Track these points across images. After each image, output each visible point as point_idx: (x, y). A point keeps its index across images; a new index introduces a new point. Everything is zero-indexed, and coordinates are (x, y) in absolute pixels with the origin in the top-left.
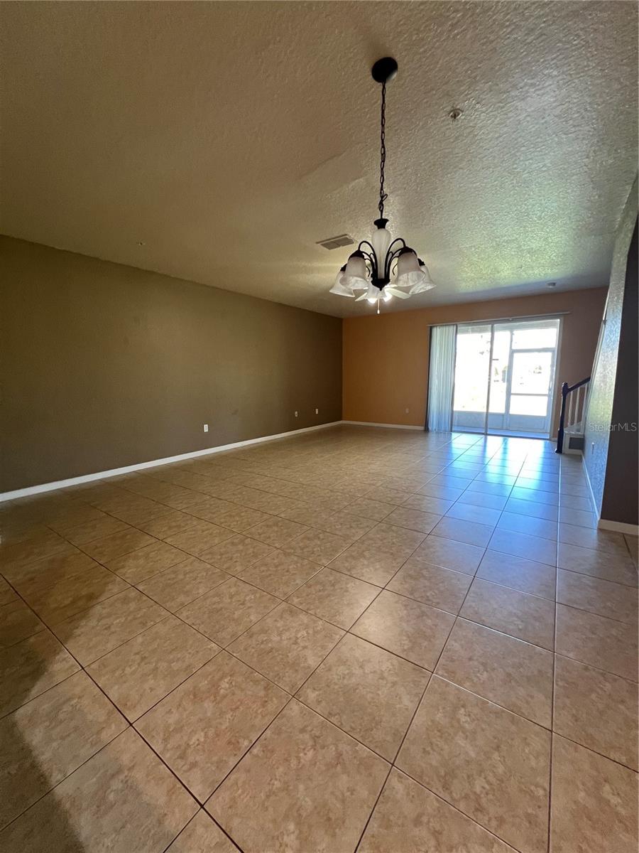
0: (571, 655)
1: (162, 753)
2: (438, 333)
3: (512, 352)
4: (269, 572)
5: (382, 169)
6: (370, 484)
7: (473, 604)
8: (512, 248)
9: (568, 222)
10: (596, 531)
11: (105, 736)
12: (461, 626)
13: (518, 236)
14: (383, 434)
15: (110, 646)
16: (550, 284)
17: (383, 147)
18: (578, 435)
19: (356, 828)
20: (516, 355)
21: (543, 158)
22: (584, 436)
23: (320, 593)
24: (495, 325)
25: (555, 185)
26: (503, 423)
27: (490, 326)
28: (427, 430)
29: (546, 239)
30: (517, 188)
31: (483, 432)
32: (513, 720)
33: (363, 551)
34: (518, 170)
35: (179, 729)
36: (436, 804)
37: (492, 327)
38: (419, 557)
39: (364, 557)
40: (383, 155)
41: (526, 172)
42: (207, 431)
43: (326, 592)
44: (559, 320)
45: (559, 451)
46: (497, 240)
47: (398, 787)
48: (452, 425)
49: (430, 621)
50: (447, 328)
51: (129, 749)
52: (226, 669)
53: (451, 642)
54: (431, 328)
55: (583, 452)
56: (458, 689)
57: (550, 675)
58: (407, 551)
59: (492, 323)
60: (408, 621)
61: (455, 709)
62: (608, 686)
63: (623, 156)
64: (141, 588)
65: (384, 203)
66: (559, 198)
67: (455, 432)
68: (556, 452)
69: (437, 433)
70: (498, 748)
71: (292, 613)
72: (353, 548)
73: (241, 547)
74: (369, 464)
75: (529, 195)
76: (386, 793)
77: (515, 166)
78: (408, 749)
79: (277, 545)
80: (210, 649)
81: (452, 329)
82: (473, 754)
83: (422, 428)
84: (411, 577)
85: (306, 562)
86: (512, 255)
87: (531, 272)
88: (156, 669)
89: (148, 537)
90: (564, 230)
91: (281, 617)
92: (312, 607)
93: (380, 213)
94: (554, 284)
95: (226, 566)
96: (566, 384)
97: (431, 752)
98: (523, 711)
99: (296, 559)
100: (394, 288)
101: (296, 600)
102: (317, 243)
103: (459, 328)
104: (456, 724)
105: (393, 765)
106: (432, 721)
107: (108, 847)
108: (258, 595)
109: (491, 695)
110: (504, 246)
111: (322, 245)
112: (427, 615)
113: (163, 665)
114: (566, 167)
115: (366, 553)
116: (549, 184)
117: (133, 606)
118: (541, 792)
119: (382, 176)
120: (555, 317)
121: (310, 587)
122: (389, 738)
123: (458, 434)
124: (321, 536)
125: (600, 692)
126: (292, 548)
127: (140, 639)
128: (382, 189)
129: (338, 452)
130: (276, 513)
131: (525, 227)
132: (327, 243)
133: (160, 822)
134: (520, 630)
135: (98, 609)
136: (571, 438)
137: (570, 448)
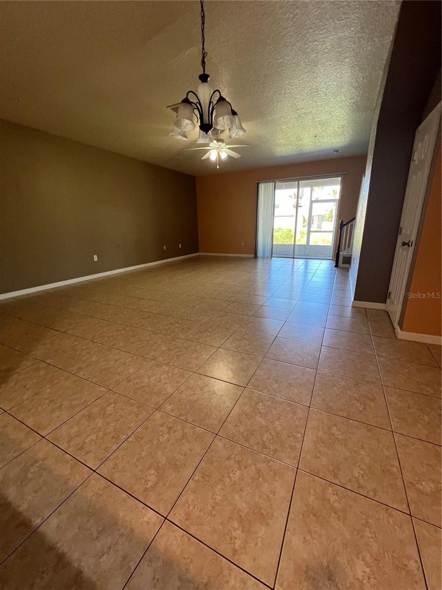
0: (326, 370)
1: (66, 449)
2: (262, 187)
3: (312, 202)
4: (143, 345)
5: (203, 31)
6: (215, 290)
7: (274, 351)
8: (309, 119)
9: (344, 99)
10: (351, 308)
11: (25, 445)
12: (265, 363)
13: (312, 109)
14: (227, 260)
15: (25, 397)
16: (335, 151)
17: (203, 10)
18: (347, 255)
19: (193, 467)
20: (314, 204)
21: (324, 41)
22: (351, 255)
23: (178, 354)
24: (300, 182)
25: (335, 66)
26: (305, 251)
27: (297, 182)
28: (256, 257)
29: (330, 113)
30: (308, 66)
31: (292, 256)
32: (289, 405)
33: (208, 328)
34: (308, 50)
35: (78, 435)
36: (240, 449)
37: (298, 183)
38: (243, 328)
39: (208, 331)
40: (203, 17)
41: (313, 52)
42: (97, 260)
43: (182, 353)
44: (340, 178)
45: (337, 266)
46: (298, 111)
47: (219, 444)
48: (272, 254)
49: (246, 362)
50: (269, 184)
51: (43, 449)
52: (112, 400)
53: (258, 371)
54: (258, 184)
55: (350, 265)
56: (259, 394)
57: (313, 382)
58: (236, 326)
59: (298, 180)
60: (233, 363)
61: (257, 403)
62: (343, 383)
63: (376, 45)
64: (48, 361)
65: (205, 60)
66: (337, 77)
67: (274, 257)
68: (335, 266)
69: (263, 258)
70: (279, 419)
71: (158, 365)
72: (201, 327)
73: (123, 332)
74: (216, 278)
75: (317, 74)
76: (212, 448)
77: (306, 46)
78: (227, 426)
79: (149, 329)
80: (100, 391)
81: (271, 185)
82: (264, 423)
83: (253, 256)
84: (237, 340)
85: (169, 337)
86: (309, 126)
87: (322, 140)
88: (61, 405)
89: (53, 331)
90: (342, 106)
91: (151, 369)
92: (172, 361)
93: (202, 68)
94: (337, 151)
95: (112, 344)
96: (342, 222)
97: (240, 425)
98: (295, 400)
99: (162, 336)
100: (229, 148)
101: (161, 359)
102: (168, 107)
103: (276, 184)
104: (256, 411)
105: (217, 434)
106: (243, 411)
107: (29, 501)
108: (135, 358)
109: (278, 394)
110: (303, 117)
111: (172, 109)
112: (245, 359)
113: (66, 403)
114: (340, 50)
115: (210, 330)
116: (330, 65)
117: (42, 373)
118: (299, 435)
119: (203, 36)
120: (337, 176)
121: (171, 350)
122: (216, 423)
123: (276, 259)
124: (180, 322)
125: (339, 386)
126: (160, 330)
127: (48, 391)
128: (203, 49)
129: (195, 272)
130: (150, 310)
131: (316, 101)
132: (175, 108)
133: (65, 483)
134: (299, 361)
135: (15, 376)
136: (344, 257)
137: (343, 263)
